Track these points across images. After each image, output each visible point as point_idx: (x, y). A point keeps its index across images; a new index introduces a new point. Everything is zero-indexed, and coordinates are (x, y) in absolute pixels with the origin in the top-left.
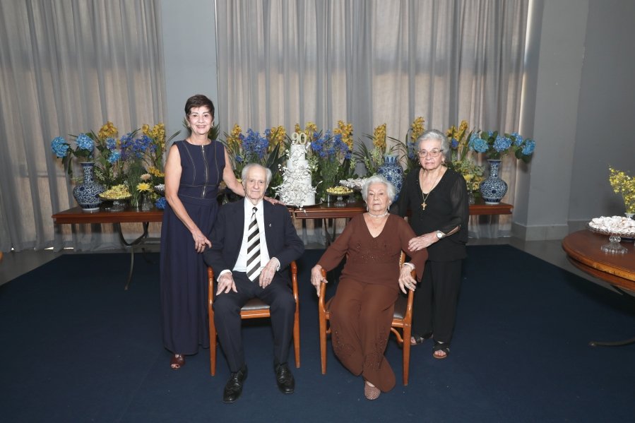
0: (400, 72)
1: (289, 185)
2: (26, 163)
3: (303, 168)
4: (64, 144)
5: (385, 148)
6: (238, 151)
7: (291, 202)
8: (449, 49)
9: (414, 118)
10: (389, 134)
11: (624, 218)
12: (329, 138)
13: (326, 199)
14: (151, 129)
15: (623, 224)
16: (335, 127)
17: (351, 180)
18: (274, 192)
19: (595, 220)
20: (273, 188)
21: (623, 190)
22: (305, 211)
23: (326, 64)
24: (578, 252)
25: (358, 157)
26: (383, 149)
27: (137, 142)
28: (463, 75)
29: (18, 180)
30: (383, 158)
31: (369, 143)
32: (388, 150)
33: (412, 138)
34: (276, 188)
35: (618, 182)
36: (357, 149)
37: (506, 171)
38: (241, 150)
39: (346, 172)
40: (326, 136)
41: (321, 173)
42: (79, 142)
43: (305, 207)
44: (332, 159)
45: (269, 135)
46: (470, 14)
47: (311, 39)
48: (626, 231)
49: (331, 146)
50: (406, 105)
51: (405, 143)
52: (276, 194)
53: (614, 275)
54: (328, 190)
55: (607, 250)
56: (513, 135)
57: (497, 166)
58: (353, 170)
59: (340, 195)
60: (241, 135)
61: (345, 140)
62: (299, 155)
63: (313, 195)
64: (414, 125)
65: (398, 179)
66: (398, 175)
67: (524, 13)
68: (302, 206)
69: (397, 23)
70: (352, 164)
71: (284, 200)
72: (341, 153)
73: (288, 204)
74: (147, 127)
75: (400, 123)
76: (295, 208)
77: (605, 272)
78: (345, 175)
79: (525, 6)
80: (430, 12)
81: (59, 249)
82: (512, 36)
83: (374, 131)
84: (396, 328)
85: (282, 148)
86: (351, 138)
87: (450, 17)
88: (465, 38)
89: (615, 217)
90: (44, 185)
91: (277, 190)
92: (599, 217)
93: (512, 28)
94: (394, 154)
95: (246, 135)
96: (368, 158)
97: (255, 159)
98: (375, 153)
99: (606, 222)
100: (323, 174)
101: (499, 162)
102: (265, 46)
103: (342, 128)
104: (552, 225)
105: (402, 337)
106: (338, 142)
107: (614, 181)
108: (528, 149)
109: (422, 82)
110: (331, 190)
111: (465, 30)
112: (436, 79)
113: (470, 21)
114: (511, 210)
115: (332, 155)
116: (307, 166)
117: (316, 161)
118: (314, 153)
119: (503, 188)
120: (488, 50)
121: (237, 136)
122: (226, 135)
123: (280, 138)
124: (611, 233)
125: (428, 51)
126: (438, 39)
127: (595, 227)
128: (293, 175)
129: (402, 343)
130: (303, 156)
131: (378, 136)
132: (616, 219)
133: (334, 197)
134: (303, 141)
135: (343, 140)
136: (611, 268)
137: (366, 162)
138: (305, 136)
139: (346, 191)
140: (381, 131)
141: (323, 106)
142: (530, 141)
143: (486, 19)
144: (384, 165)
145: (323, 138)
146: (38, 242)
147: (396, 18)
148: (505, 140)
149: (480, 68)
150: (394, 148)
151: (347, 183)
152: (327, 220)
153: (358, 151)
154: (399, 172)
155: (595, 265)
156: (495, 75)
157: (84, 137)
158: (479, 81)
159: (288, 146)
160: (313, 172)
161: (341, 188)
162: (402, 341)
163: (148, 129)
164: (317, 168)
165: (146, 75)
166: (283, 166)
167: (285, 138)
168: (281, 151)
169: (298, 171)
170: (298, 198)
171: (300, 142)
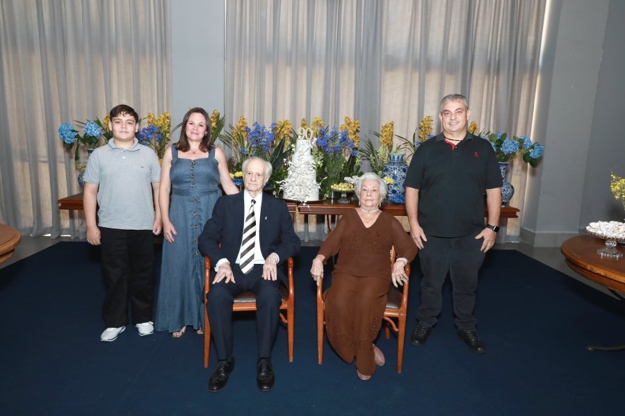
0: (410, 69)
1: (293, 179)
2: (26, 148)
3: (308, 163)
4: (73, 131)
5: (392, 146)
6: (243, 144)
7: (295, 197)
8: (462, 47)
9: (423, 116)
10: (397, 131)
11: (621, 223)
12: (335, 134)
13: (330, 195)
14: (156, 118)
15: (618, 229)
16: (342, 122)
17: (355, 177)
18: (278, 186)
19: (592, 224)
20: (278, 182)
21: (624, 196)
22: (308, 206)
23: (335, 59)
24: (575, 255)
25: (364, 154)
26: (390, 147)
27: (143, 131)
28: (474, 74)
29: (17, 165)
30: (389, 156)
31: (375, 140)
32: (394, 149)
33: (420, 137)
34: (281, 182)
35: (618, 188)
36: (363, 146)
37: (516, 175)
38: (246, 143)
39: (352, 169)
40: (332, 133)
41: (326, 169)
42: (87, 129)
43: (308, 203)
44: (337, 155)
45: (274, 129)
46: (485, 13)
47: (321, 33)
48: (620, 236)
49: (338, 142)
50: (415, 102)
51: (412, 142)
52: (281, 188)
53: (606, 277)
54: (332, 187)
55: (602, 254)
56: (522, 138)
57: (504, 169)
58: (359, 167)
59: (344, 192)
60: (247, 128)
61: (351, 137)
62: (304, 150)
63: (317, 191)
64: (422, 124)
65: (403, 178)
66: (404, 174)
67: (542, 12)
68: (306, 201)
69: (409, 18)
70: (358, 161)
71: (288, 194)
72: (347, 150)
73: (292, 199)
74: (152, 116)
75: (408, 121)
76: (298, 203)
77: (598, 274)
78: (350, 172)
79: (542, 6)
80: (444, 9)
81: (56, 236)
82: (527, 36)
83: (381, 129)
84: (392, 318)
85: (288, 142)
86: (357, 135)
87: (464, 15)
88: (478, 37)
89: (612, 222)
90: (44, 170)
91: (281, 184)
92: (596, 221)
93: (528, 28)
94: (401, 153)
95: (252, 129)
96: (374, 155)
97: (260, 153)
98: (381, 151)
99: (602, 227)
100: (328, 171)
101: (507, 165)
102: (274, 38)
103: (348, 124)
104: (563, 232)
105: (397, 327)
106: (344, 139)
107: (615, 188)
108: (536, 153)
109: (433, 80)
110: (335, 187)
111: (479, 28)
112: (448, 77)
113: (484, 19)
114: (518, 214)
115: (337, 152)
116: (313, 162)
117: (321, 157)
118: (320, 149)
119: (510, 191)
120: (502, 50)
121: (242, 129)
122: (231, 127)
123: (285, 132)
124: (606, 237)
125: (440, 48)
126: (451, 36)
127: (591, 230)
128: (298, 170)
129: (397, 332)
130: (309, 151)
131: (385, 134)
132: (613, 224)
133: (338, 194)
134: (309, 137)
135: (350, 136)
136: (603, 271)
137: (372, 160)
138: (312, 132)
139: (350, 188)
140: (388, 129)
141: (331, 101)
142: (538, 145)
143: (501, 18)
144: (390, 163)
145: (329, 134)
146: (35, 228)
147: (409, 14)
148: (513, 143)
149: (493, 68)
150: (402, 147)
151: (352, 180)
152: (330, 217)
153: (364, 148)
154: (404, 170)
155: (589, 267)
156: (509, 75)
157: (92, 124)
158: (491, 82)
159: (294, 141)
160: (318, 168)
161: (345, 185)
162: (397, 330)
163: (154, 118)
164: (322, 165)
165: (151, 63)
166: (287, 160)
167: (291, 132)
168: (286, 146)
169: (303, 166)
170: (302, 193)
171: (306, 137)
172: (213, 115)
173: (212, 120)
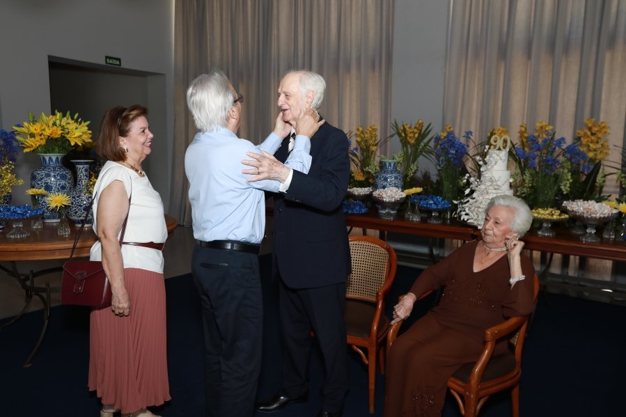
20: (455, 202)
52: (459, 210)
59: (547, 221)
70: (599, 180)
74: (361, 129)
103: (590, 129)
130: (502, 165)
134: (505, 147)
163: (362, 131)
171: (502, 148)
172: (417, 126)
173: (416, 131)
